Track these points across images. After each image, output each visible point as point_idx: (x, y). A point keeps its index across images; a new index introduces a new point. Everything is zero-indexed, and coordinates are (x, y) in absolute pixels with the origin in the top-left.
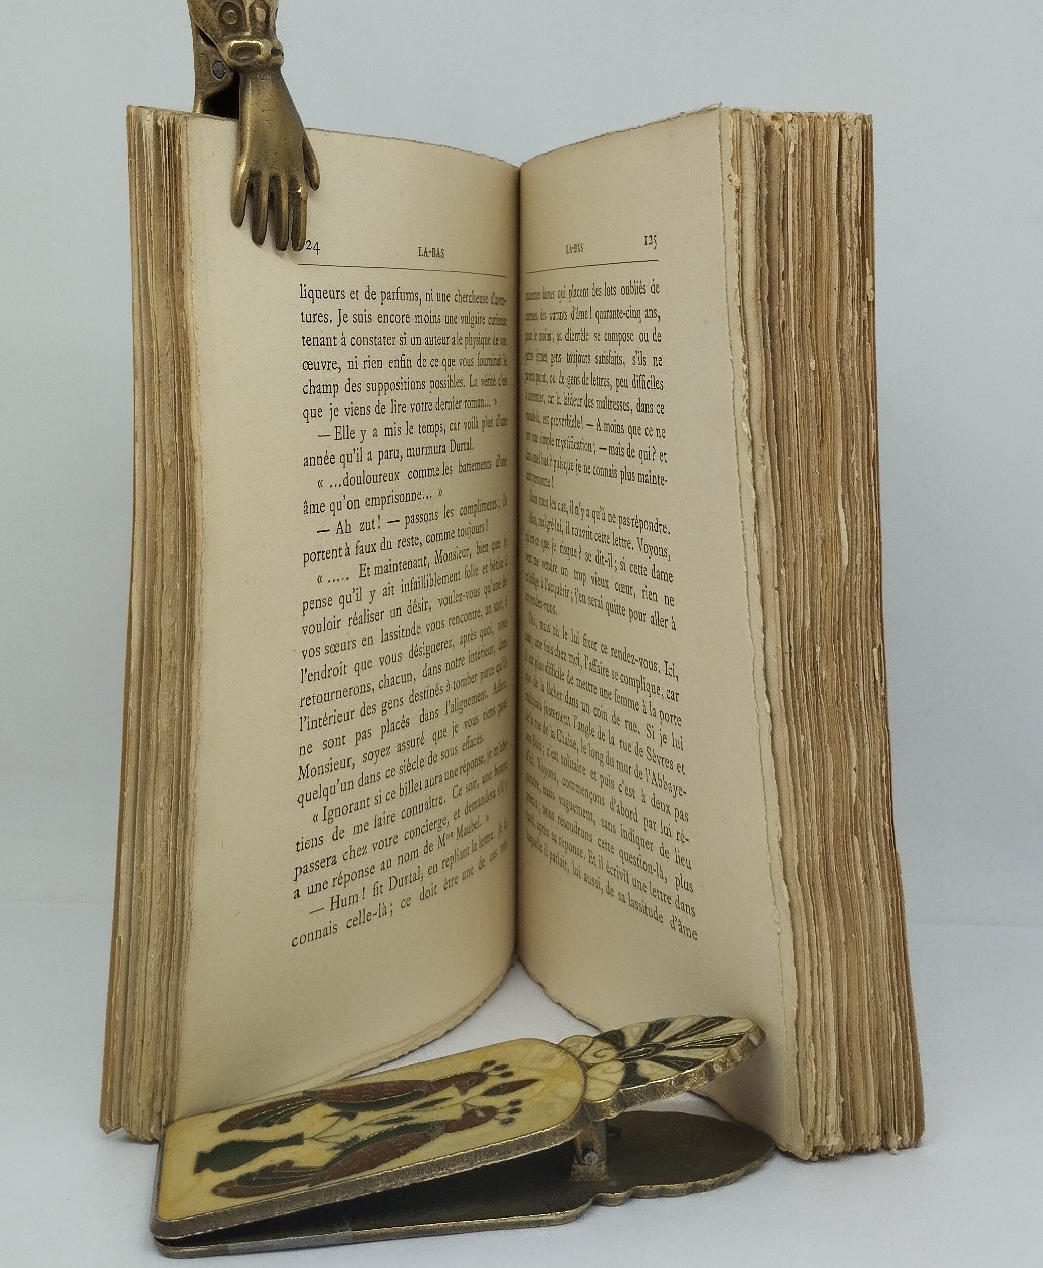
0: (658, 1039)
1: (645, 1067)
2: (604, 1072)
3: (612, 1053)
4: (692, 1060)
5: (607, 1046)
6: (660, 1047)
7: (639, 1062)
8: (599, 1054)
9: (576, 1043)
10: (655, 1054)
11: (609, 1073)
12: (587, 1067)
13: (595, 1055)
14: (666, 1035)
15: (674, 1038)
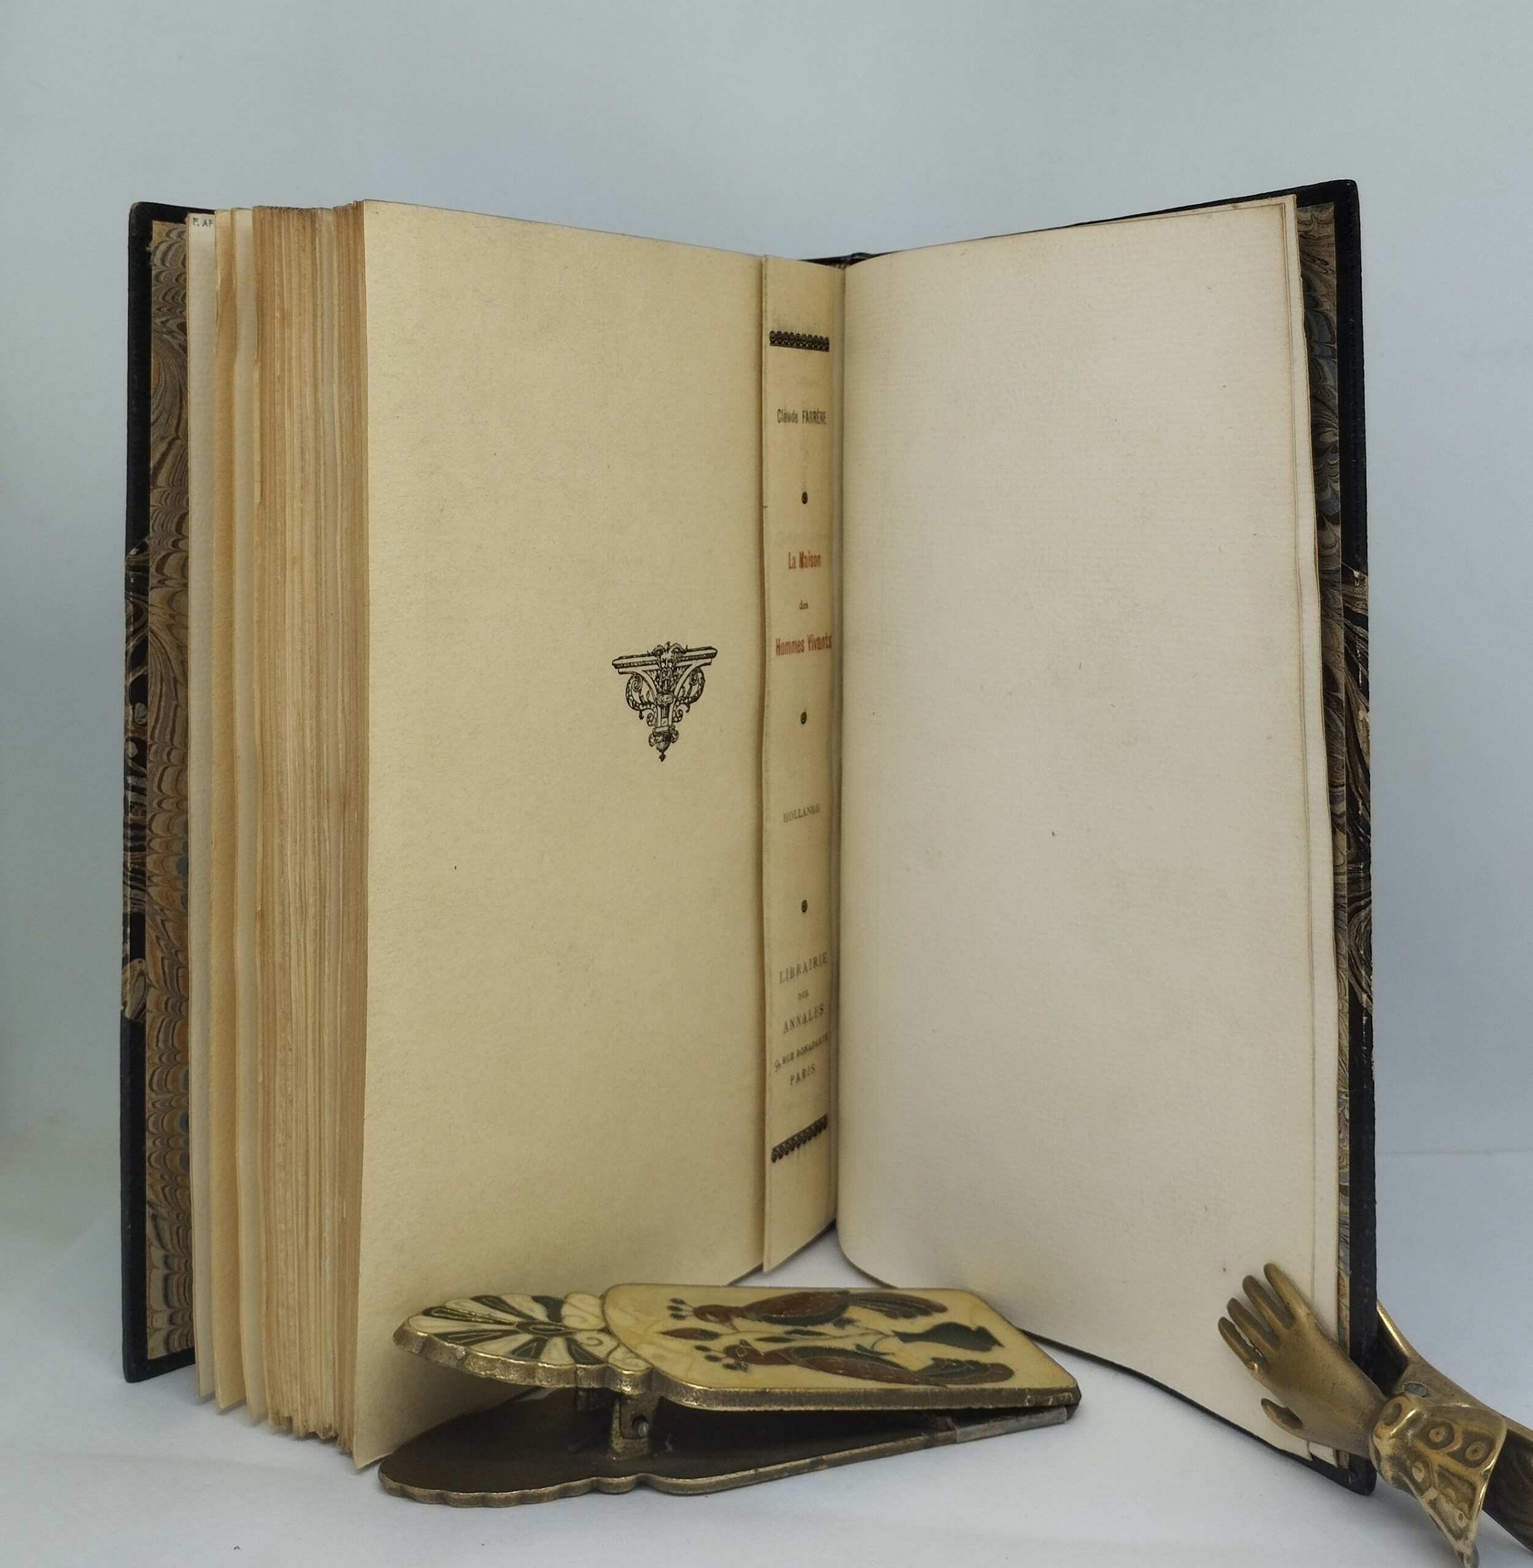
0: (524, 1338)
1: (539, 1313)
2: (585, 1320)
3: (580, 1338)
4: (483, 1303)
5: (590, 1349)
6: (523, 1328)
7: (546, 1320)
8: (596, 1342)
9: (628, 1361)
10: (527, 1324)
11: (581, 1317)
12: (606, 1330)
13: (601, 1343)
14: (515, 1340)
15: (506, 1333)
